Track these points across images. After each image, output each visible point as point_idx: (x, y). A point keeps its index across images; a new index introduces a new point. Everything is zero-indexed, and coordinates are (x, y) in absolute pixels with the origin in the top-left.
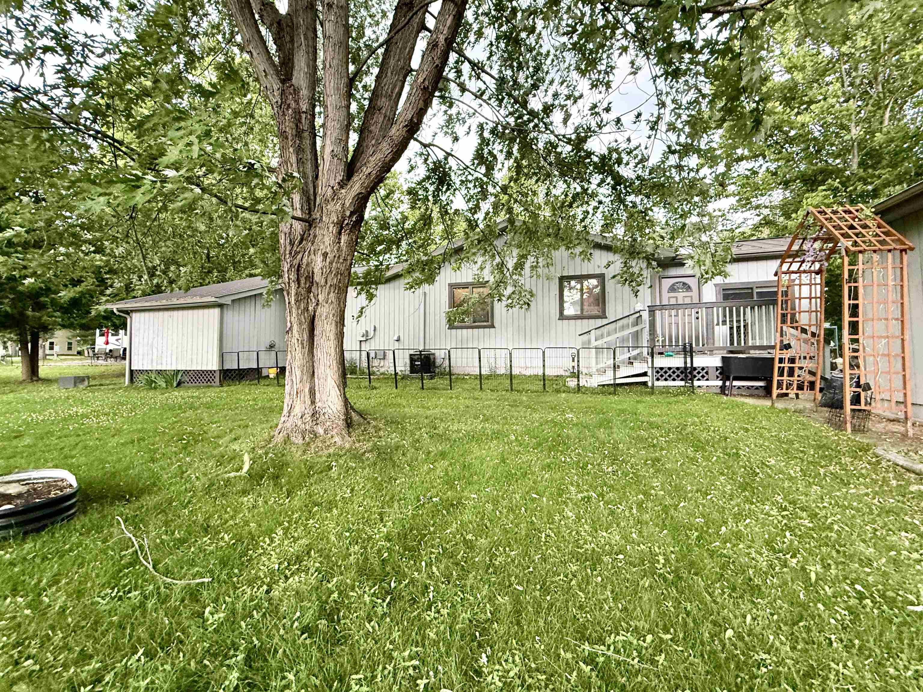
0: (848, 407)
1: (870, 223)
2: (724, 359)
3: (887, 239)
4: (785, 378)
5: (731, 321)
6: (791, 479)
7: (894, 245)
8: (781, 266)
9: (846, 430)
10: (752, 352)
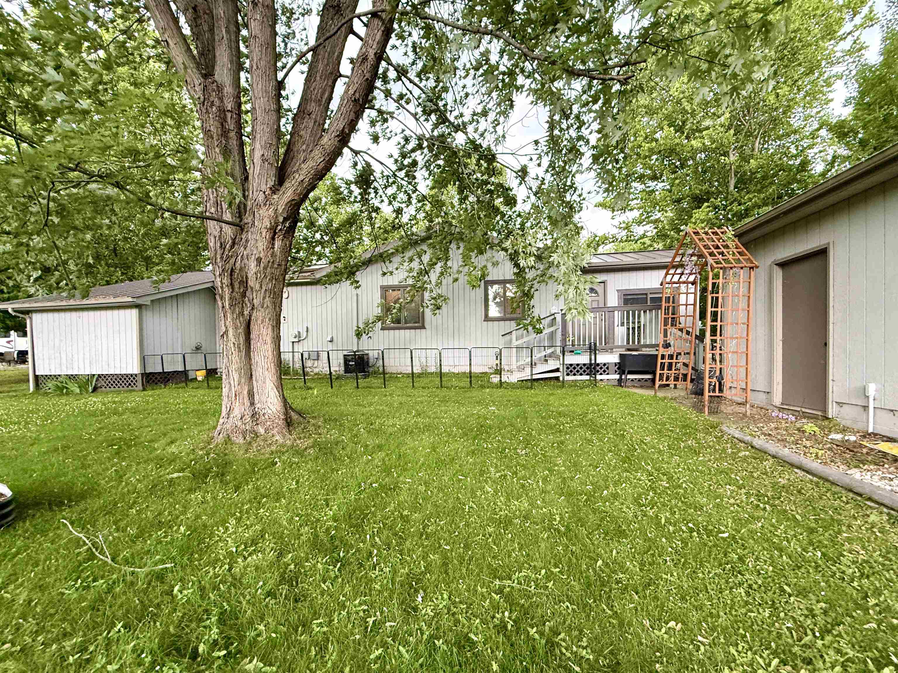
0: (707, 394)
1: (730, 243)
2: (621, 356)
3: (741, 258)
4: (666, 371)
5: (628, 323)
6: (660, 452)
7: (745, 264)
8: (665, 277)
9: (704, 413)
10: (644, 349)
